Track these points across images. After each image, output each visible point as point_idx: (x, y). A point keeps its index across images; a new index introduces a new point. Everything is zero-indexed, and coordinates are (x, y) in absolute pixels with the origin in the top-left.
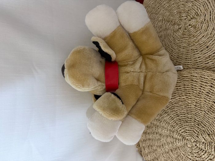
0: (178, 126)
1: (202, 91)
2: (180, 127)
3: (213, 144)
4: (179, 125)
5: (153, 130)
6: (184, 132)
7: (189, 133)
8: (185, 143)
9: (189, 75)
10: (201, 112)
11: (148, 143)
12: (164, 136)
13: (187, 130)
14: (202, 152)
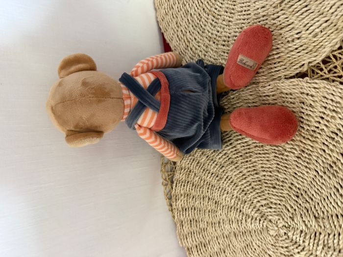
0: (255, 193)
1: (320, 128)
2: (259, 196)
3: (322, 236)
4: (258, 191)
5: (202, 193)
6: (265, 205)
7: (275, 208)
8: (265, 226)
9: (298, 92)
10: (307, 172)
11: (191, 215)
12: (223, 207)
13: (272, 203)
14: (297, 248)
